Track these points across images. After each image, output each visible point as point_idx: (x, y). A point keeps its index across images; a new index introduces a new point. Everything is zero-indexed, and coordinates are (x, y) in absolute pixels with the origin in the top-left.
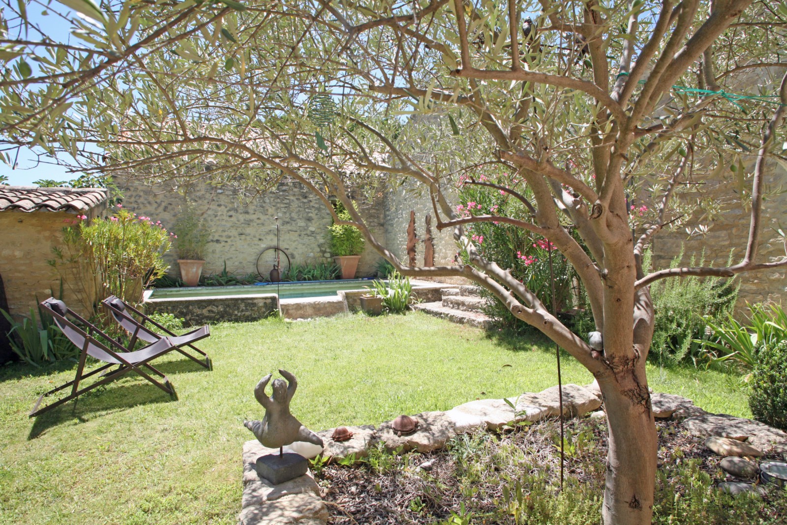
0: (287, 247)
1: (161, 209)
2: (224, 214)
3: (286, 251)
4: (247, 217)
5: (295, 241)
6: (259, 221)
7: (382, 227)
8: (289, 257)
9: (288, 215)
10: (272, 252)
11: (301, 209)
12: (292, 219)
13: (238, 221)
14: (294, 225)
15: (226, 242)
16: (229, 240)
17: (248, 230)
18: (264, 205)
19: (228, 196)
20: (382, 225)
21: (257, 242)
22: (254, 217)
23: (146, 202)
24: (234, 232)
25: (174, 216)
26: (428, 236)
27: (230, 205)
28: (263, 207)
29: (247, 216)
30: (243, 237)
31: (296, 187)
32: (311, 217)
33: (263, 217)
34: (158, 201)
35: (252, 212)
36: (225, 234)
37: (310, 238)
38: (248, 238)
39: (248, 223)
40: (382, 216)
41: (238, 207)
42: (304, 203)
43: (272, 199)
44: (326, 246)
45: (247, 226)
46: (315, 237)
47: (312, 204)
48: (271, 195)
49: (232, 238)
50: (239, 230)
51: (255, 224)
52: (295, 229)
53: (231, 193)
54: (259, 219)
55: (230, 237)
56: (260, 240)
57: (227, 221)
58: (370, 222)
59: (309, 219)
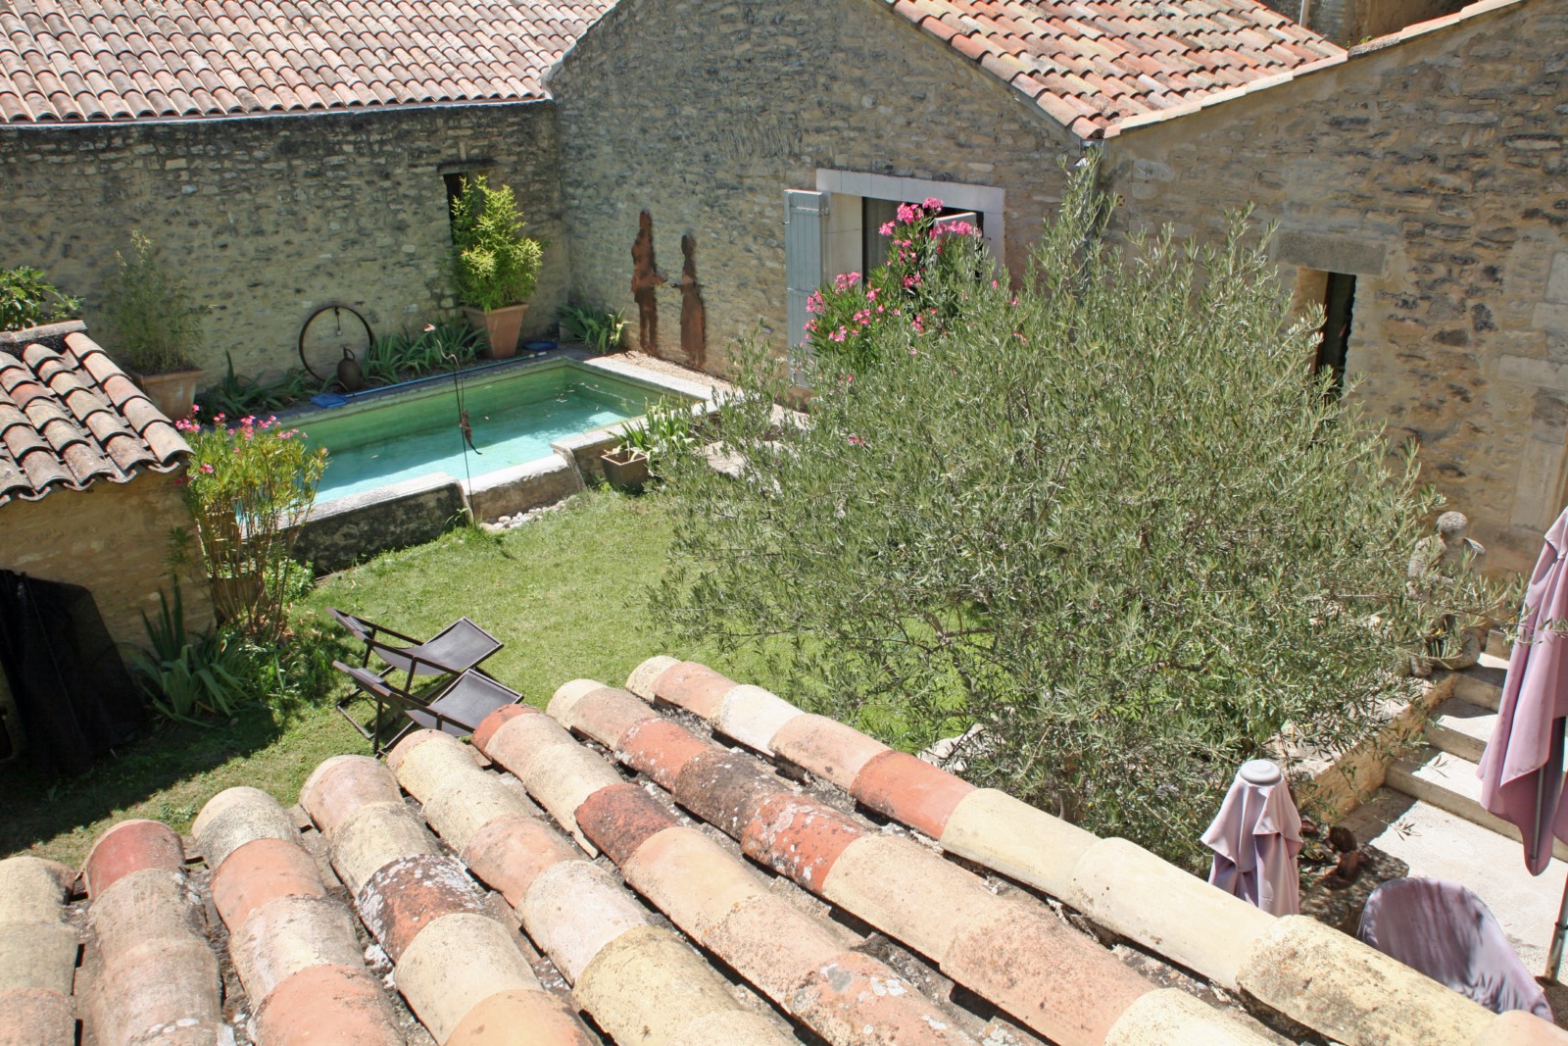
0: (360, 298)
1: (55, 253)
2: (208, 242)
3: (358, 308)
4: (262, 242)
5: (374, 282)
6: (289, 249)
7: (557, 222)
8: (367, 319)
9: (352, 225)
10: (328, 315)
11: (379, 206)
12: (361, 231)
13: (243, 255)
14: (367, 245)
15: (223, 308)
16: (228, 303)
17: (269, 273)
18: (296, 208)
19: (209, 197)
20: (557, 216)
21: (291, 297)
22: (277, 240)
23: (13, 240)
24: (237, 284)
25: (92, 264)
26: (688, 280)
27: (219, 220)
28: (294, 213)
29: (261, 240)
30: (260, 291)
31: (362, 155)
32: (402, 221)
33: (297, 238)
34: (45, 233)
35: (270, 228)
36: (216, 290)
37: (407, 269)
38: (271, 291)
39: (266, 256)
40: (556, 195)
41: (236, 221)
42: (385, 190)
43: (312, 191)
44: (443, 283)
45: (263, 263)
46: (417, 267)
47: (401, 190)
48: (308, 182)
49: (236, 298)
50: (248, 275)
51: (282, 257)
52: (371, 255)
53: (216, 191)
54: (288, 243)
55: (230, 295)
56: (298, 291)
57: (216, 259)
58: (533, 214)
59: (401, 228)
